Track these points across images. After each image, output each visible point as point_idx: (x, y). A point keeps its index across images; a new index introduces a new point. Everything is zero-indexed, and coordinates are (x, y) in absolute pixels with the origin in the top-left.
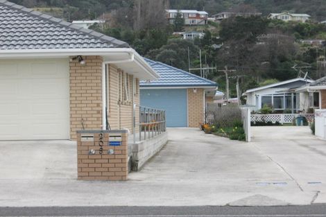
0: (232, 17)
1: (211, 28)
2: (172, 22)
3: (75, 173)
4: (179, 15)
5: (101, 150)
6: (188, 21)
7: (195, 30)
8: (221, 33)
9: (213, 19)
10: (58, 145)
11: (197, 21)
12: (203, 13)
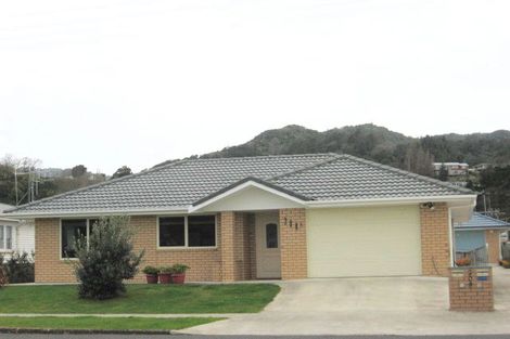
0: (490, 168)
1: (472, 178)
2: (438, 173)
3: (448, 304)
4: (443, 167)
5: (471, 284)
6: (451, 172)
7: (458, 180)
8: (482, 182)
9: (473, 170)
10: (415, 280)
11: (459, 172)
12: (464, 165)
